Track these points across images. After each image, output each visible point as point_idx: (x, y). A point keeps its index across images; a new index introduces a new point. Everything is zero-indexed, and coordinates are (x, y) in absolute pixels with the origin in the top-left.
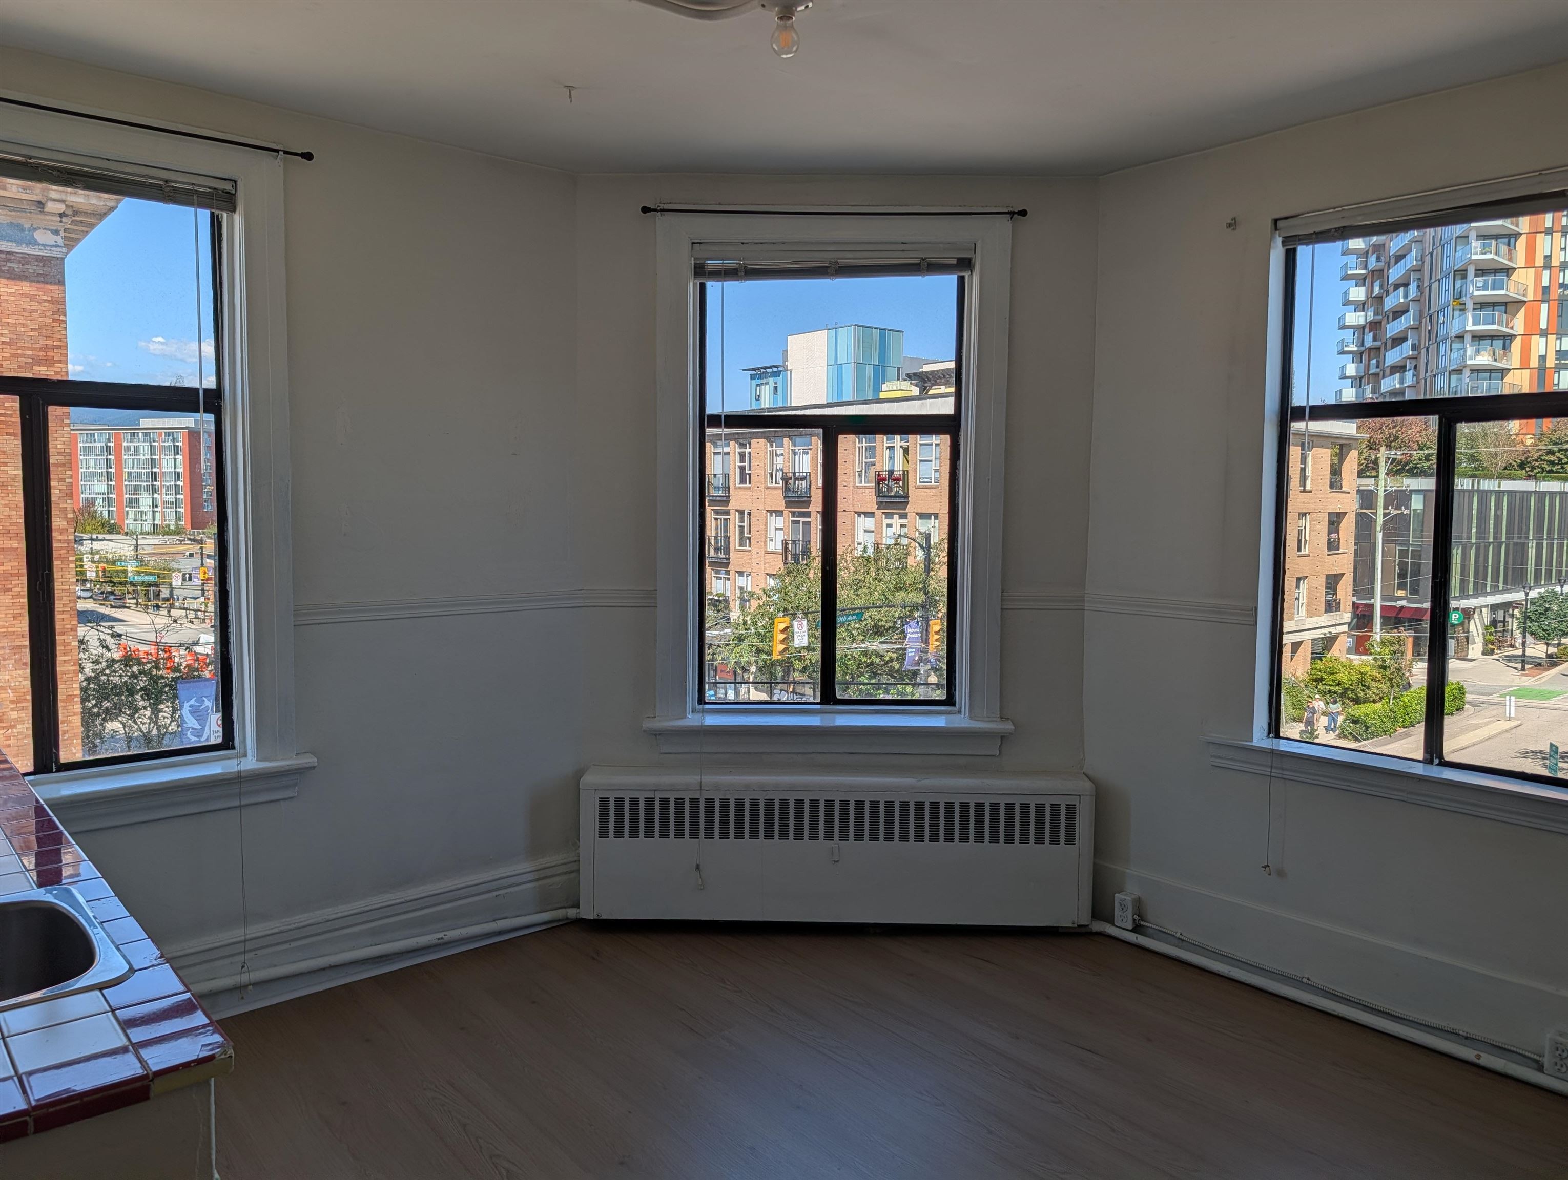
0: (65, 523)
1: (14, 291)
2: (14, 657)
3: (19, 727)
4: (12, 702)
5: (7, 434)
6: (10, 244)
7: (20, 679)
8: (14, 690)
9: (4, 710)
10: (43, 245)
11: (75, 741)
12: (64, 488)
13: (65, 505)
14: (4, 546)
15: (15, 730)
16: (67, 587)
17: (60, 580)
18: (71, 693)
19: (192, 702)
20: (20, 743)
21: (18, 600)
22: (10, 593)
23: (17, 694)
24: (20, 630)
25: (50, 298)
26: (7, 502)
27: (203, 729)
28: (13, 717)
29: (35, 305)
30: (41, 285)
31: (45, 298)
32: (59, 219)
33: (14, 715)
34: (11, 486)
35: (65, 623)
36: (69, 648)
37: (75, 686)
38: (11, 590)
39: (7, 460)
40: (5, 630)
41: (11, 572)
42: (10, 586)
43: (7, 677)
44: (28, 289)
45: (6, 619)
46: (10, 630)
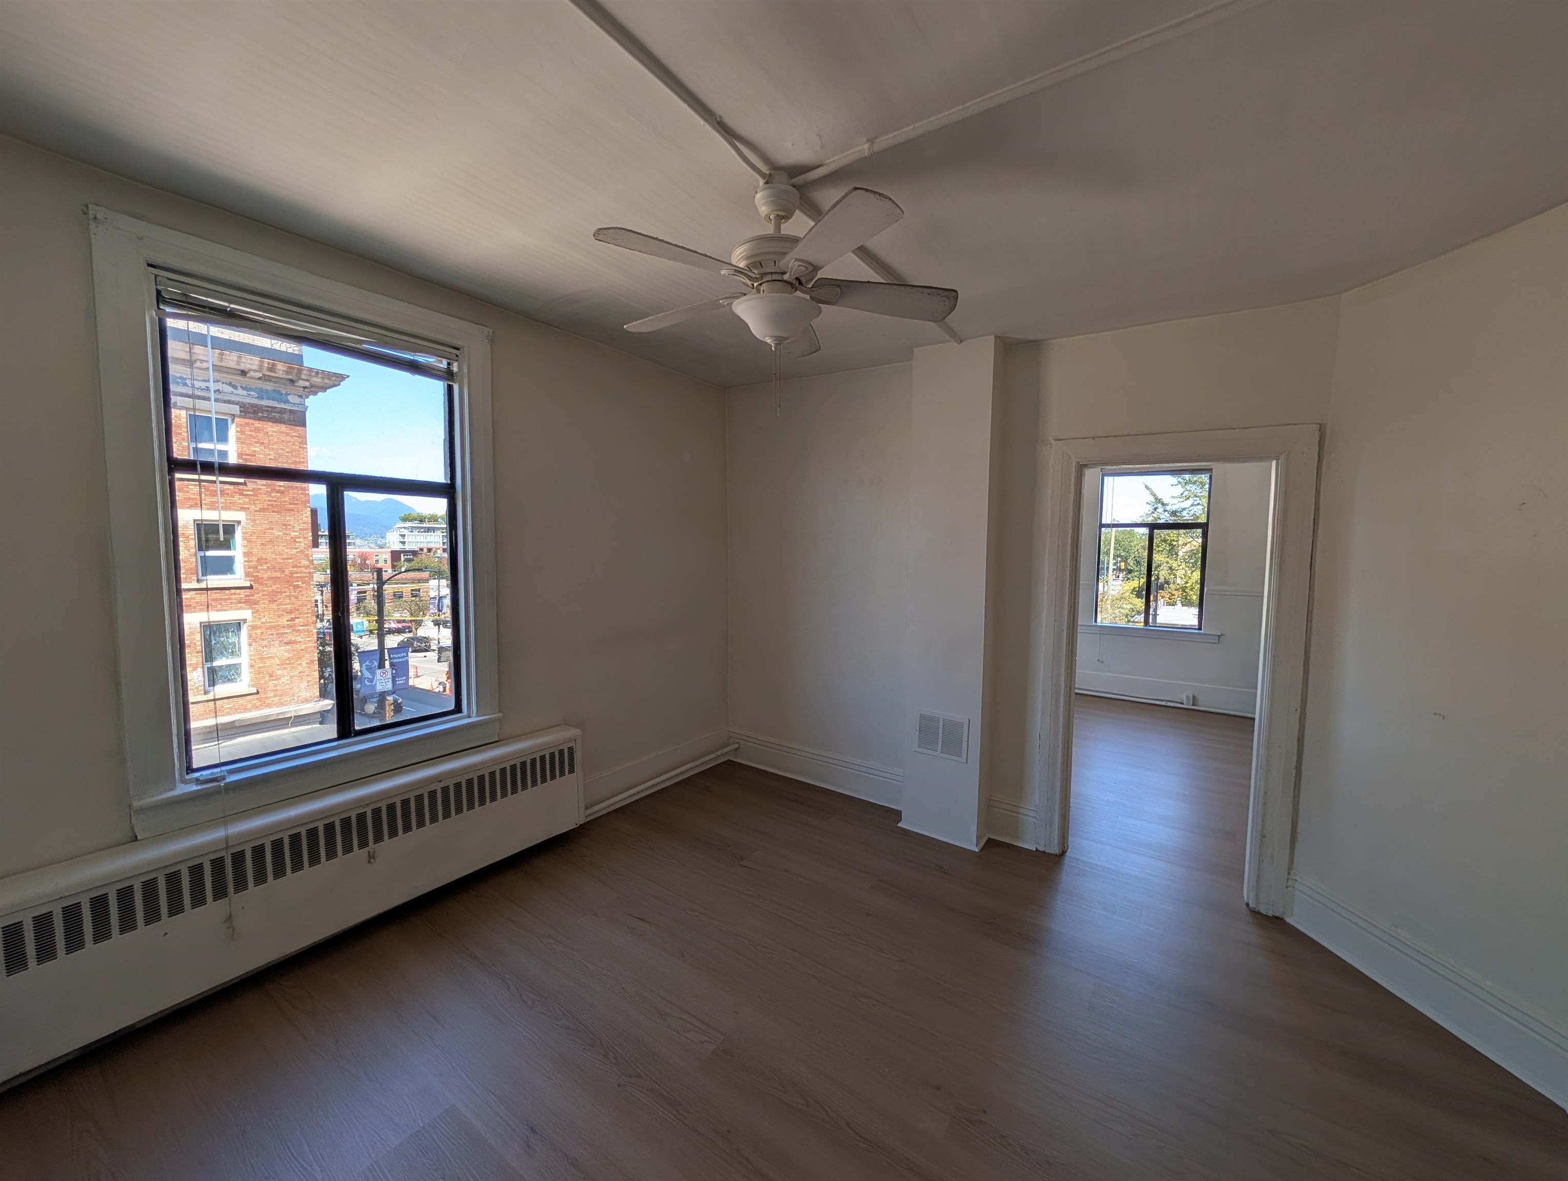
0: (308, 563)
1: (276, 430)
2: (278, 639)
3: (282, 679)
4: (278, 665)
5: (273, 512)
6: (274, 402)
7: (283, 652)
8: (279, 659)
9: (273, 670)
10: (293, 403)
11: (315, 686)
12: (307, 542)
13: (308, 552)
14: (272, 576)
15: (280, 681)
16: (309, 599)
17: (306, 595)
18: (312, 659)
19: (367, 663)
20: (283, 688)
21: (281, 607)
22: (276, 603)
23: (281, 661)
24: (281, 623)
25: (297, 435)
26: (273, 551)
27: (373, 678)
28: (278, 674)
29: (288, 439)
30: (292, 427)
31: (295, 434)
32: (303, 389)
33: (279, 672)
34: (276, 541)
35: (308, 619)
36: (311, 633)
37: (314, 655)
38: (276, 601)
39: (273, 527)
40: (273, 624)
41: (276, 590)
42: (276, 599)
43: (275, 651)
44: (285, 429)
45: (274, 618)
46: (276, 624)
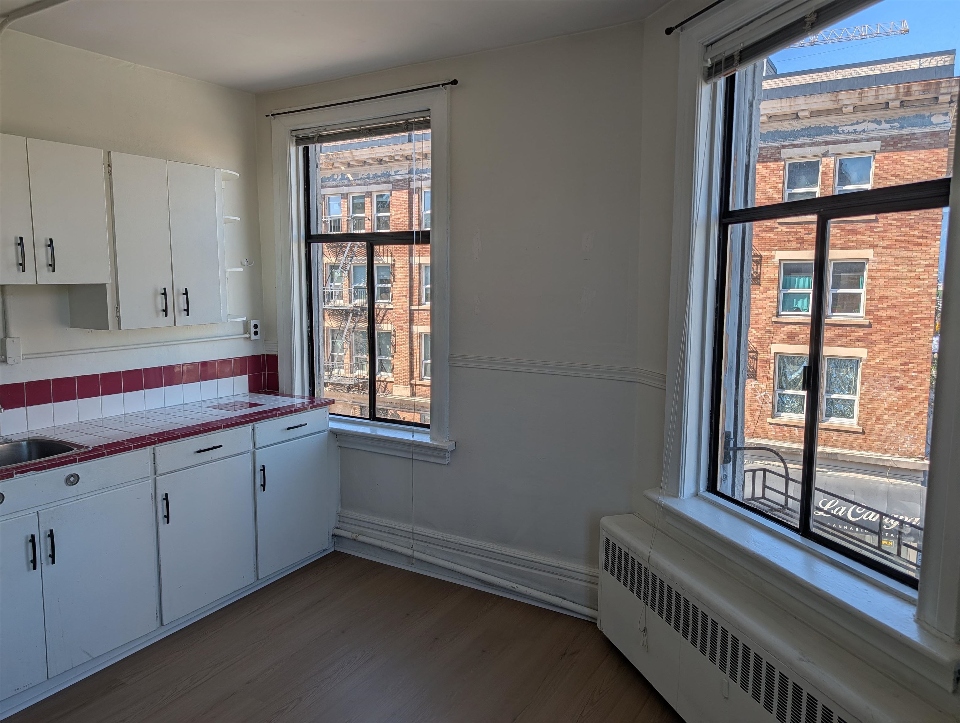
0: (930, 303)
1: (913, 158)
2: (889, 383)
3: (888, 425)
4: (886, 409)
5: (900, 247)
6: (914, 128)
7: (892, 397)
8: (888, 403)
9: (881, 413)
10: (936, 124)
11: (921, 441)
12: (932, 280)
13: (931, 291)
14: (891, 316)
15: (886, 426)
16: (927, 343)
17: (923, 339)
18: (922, 410)
20: (888, 435)
21: (896, 349)
22: (892, 344)
23: (889, 405)
24: (895, 367)
25: (936, 159)
26: (896, 289)
28: (885, 418)
29: (926, 165)
30: (930, 151)
31: (934, 159)
32: (948, 105)
33: (886, 417)
34: (900, 279)
35: (923, 366)
36: (924, 382)
37: (925, 406)
38: (892, 342)
39: (898, 263)
40: (886, 366)
41: (893, 331)
42: (892, 340)
43: (885, 394)
44: (923, 155)
45: (888, 360)
46: (889, 366)
